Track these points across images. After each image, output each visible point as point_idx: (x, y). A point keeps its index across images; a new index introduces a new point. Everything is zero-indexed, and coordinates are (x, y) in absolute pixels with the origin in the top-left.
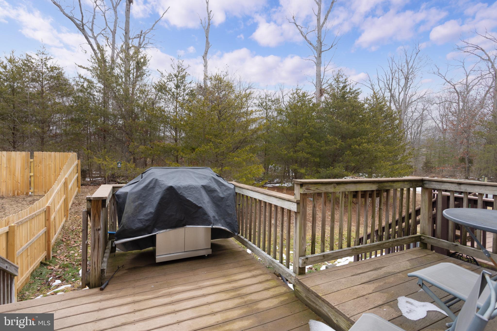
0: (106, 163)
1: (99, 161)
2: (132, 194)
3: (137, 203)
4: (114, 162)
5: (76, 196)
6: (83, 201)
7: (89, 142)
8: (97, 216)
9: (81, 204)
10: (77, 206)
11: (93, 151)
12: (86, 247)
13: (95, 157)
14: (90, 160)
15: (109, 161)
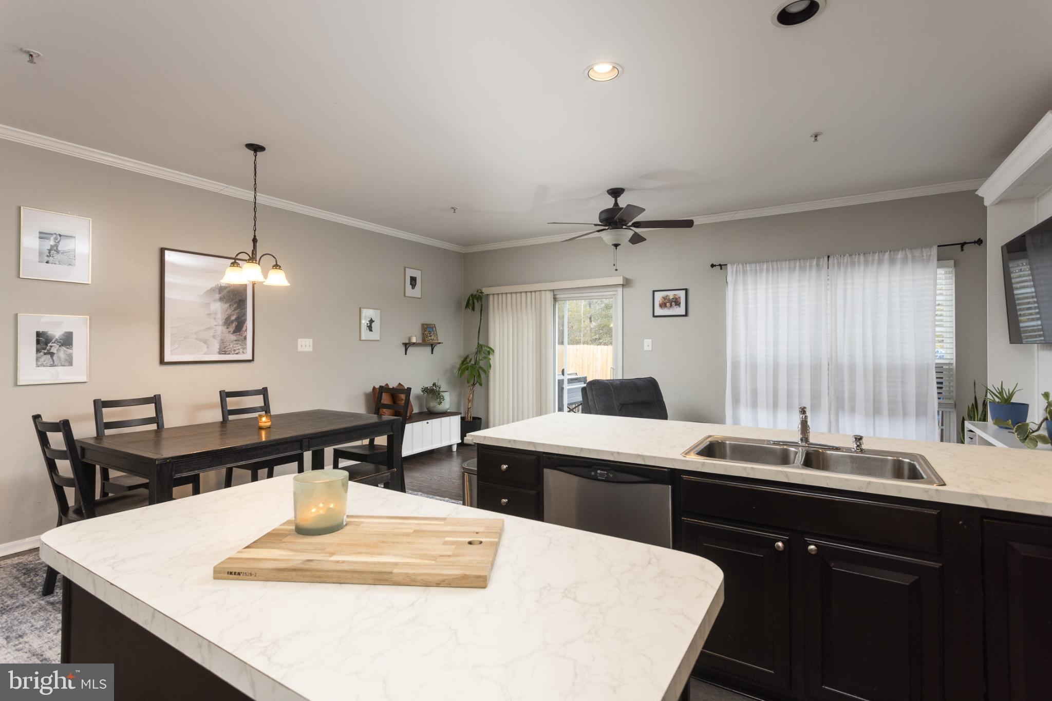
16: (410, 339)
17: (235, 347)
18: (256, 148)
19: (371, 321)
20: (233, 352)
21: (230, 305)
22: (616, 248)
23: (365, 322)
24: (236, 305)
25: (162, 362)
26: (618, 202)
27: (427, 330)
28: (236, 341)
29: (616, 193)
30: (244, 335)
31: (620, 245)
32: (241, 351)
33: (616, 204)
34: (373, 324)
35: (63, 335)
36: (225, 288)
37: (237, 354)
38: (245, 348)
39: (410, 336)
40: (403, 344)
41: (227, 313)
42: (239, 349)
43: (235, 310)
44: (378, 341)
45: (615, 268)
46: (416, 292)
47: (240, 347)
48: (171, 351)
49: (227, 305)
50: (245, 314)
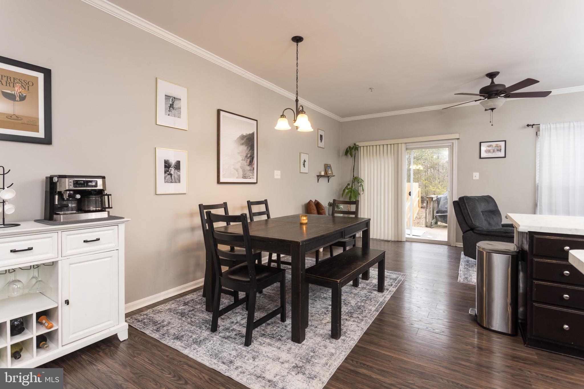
0: (439, 191)
1: (434, 189)
2: (443, 197)
3: (445, 201)
4: (445, 189)
5: (418, 213)
6: (423, 217)
7: (427, 174)
8: (430, 204)
9: (421, 218)
10: (418, 219)
11: (429, 181)
12: (426, 214)
13: (431, 186)
14: (427, 188)
15: (441, 189)
16: (320, 173)
17: (249, 174)
18: (297, 39)
19: (305, 161)
20: (248, 178)
21: (247, 148)
22: (492, 111)
23: (302, 162)
24: (250, 147)
25: (219, 182)
26: (494, 81)
27: (327, 167)
28: (250, 170)
29: (492, 75)
30: (253, 167)
31: (495, 108)
32: (252, 176)
33: (493, 82)
34: (305, 163)
35: (176, 163)
36: (246, 136)
37: (250, 178)
38: (253, 175)
39: (320, 171)
40: (317, 176)
41: (246, 153)
42: (251, 176)
43: (249, 151)
44: (307, 173)
45: (491, 124)
46: (321, 145)
47: (251, 174)
48: (223, 175)
49: (246, 147)
50: (253, 154)
